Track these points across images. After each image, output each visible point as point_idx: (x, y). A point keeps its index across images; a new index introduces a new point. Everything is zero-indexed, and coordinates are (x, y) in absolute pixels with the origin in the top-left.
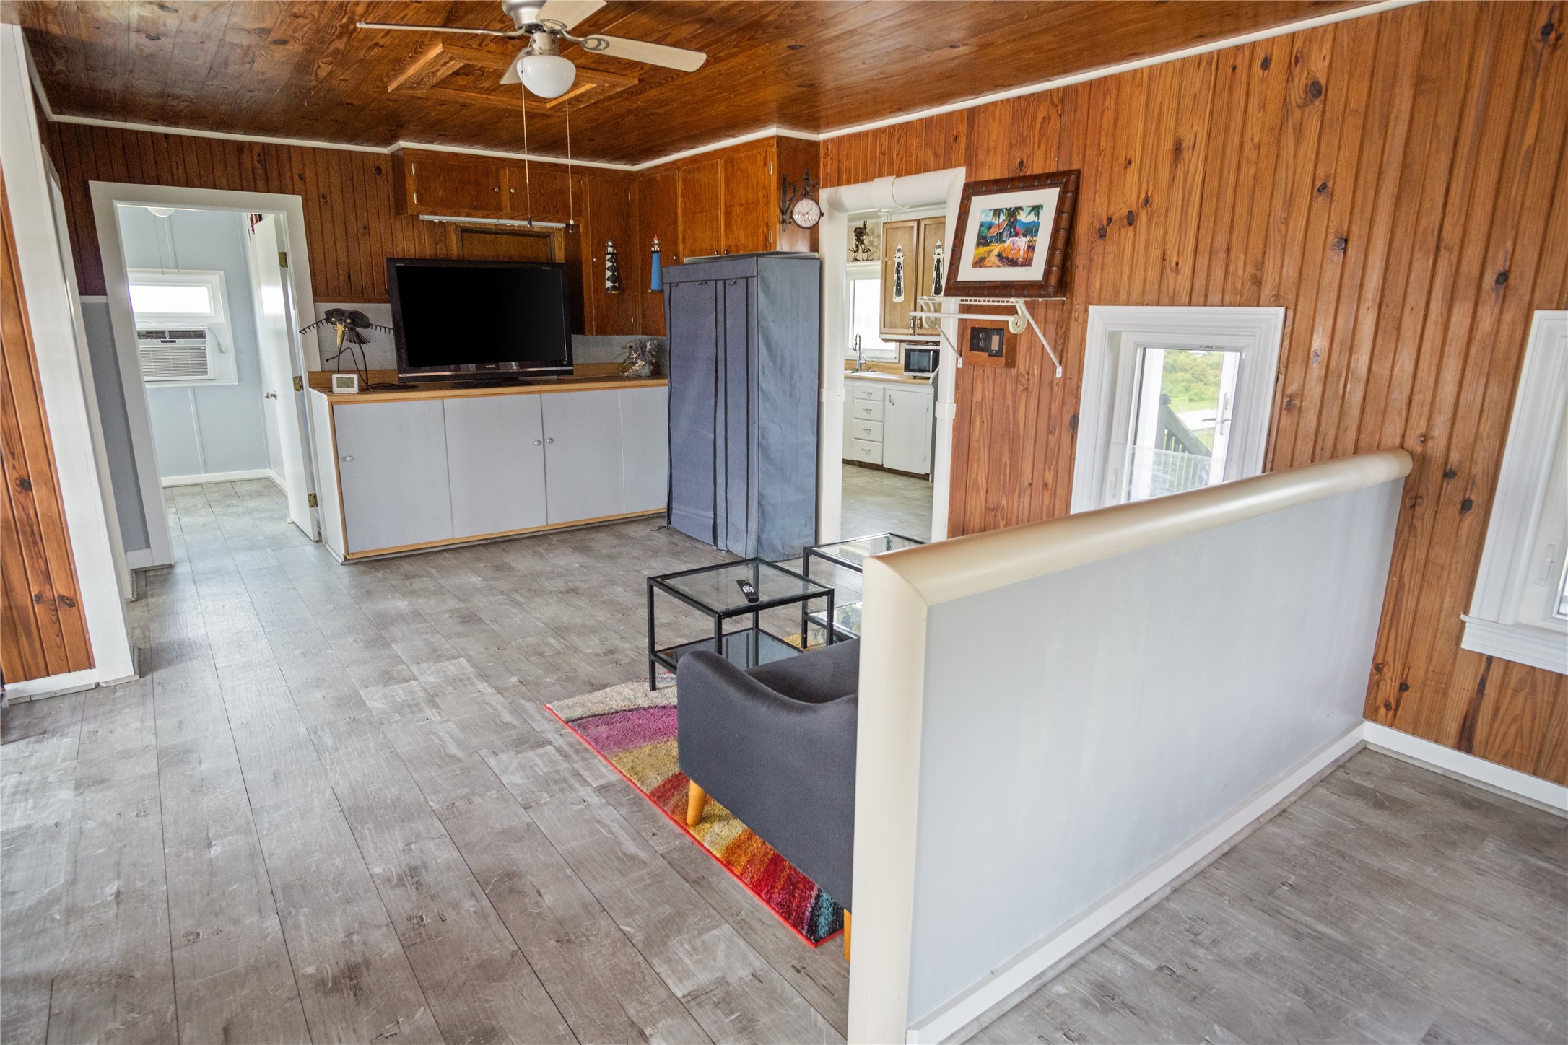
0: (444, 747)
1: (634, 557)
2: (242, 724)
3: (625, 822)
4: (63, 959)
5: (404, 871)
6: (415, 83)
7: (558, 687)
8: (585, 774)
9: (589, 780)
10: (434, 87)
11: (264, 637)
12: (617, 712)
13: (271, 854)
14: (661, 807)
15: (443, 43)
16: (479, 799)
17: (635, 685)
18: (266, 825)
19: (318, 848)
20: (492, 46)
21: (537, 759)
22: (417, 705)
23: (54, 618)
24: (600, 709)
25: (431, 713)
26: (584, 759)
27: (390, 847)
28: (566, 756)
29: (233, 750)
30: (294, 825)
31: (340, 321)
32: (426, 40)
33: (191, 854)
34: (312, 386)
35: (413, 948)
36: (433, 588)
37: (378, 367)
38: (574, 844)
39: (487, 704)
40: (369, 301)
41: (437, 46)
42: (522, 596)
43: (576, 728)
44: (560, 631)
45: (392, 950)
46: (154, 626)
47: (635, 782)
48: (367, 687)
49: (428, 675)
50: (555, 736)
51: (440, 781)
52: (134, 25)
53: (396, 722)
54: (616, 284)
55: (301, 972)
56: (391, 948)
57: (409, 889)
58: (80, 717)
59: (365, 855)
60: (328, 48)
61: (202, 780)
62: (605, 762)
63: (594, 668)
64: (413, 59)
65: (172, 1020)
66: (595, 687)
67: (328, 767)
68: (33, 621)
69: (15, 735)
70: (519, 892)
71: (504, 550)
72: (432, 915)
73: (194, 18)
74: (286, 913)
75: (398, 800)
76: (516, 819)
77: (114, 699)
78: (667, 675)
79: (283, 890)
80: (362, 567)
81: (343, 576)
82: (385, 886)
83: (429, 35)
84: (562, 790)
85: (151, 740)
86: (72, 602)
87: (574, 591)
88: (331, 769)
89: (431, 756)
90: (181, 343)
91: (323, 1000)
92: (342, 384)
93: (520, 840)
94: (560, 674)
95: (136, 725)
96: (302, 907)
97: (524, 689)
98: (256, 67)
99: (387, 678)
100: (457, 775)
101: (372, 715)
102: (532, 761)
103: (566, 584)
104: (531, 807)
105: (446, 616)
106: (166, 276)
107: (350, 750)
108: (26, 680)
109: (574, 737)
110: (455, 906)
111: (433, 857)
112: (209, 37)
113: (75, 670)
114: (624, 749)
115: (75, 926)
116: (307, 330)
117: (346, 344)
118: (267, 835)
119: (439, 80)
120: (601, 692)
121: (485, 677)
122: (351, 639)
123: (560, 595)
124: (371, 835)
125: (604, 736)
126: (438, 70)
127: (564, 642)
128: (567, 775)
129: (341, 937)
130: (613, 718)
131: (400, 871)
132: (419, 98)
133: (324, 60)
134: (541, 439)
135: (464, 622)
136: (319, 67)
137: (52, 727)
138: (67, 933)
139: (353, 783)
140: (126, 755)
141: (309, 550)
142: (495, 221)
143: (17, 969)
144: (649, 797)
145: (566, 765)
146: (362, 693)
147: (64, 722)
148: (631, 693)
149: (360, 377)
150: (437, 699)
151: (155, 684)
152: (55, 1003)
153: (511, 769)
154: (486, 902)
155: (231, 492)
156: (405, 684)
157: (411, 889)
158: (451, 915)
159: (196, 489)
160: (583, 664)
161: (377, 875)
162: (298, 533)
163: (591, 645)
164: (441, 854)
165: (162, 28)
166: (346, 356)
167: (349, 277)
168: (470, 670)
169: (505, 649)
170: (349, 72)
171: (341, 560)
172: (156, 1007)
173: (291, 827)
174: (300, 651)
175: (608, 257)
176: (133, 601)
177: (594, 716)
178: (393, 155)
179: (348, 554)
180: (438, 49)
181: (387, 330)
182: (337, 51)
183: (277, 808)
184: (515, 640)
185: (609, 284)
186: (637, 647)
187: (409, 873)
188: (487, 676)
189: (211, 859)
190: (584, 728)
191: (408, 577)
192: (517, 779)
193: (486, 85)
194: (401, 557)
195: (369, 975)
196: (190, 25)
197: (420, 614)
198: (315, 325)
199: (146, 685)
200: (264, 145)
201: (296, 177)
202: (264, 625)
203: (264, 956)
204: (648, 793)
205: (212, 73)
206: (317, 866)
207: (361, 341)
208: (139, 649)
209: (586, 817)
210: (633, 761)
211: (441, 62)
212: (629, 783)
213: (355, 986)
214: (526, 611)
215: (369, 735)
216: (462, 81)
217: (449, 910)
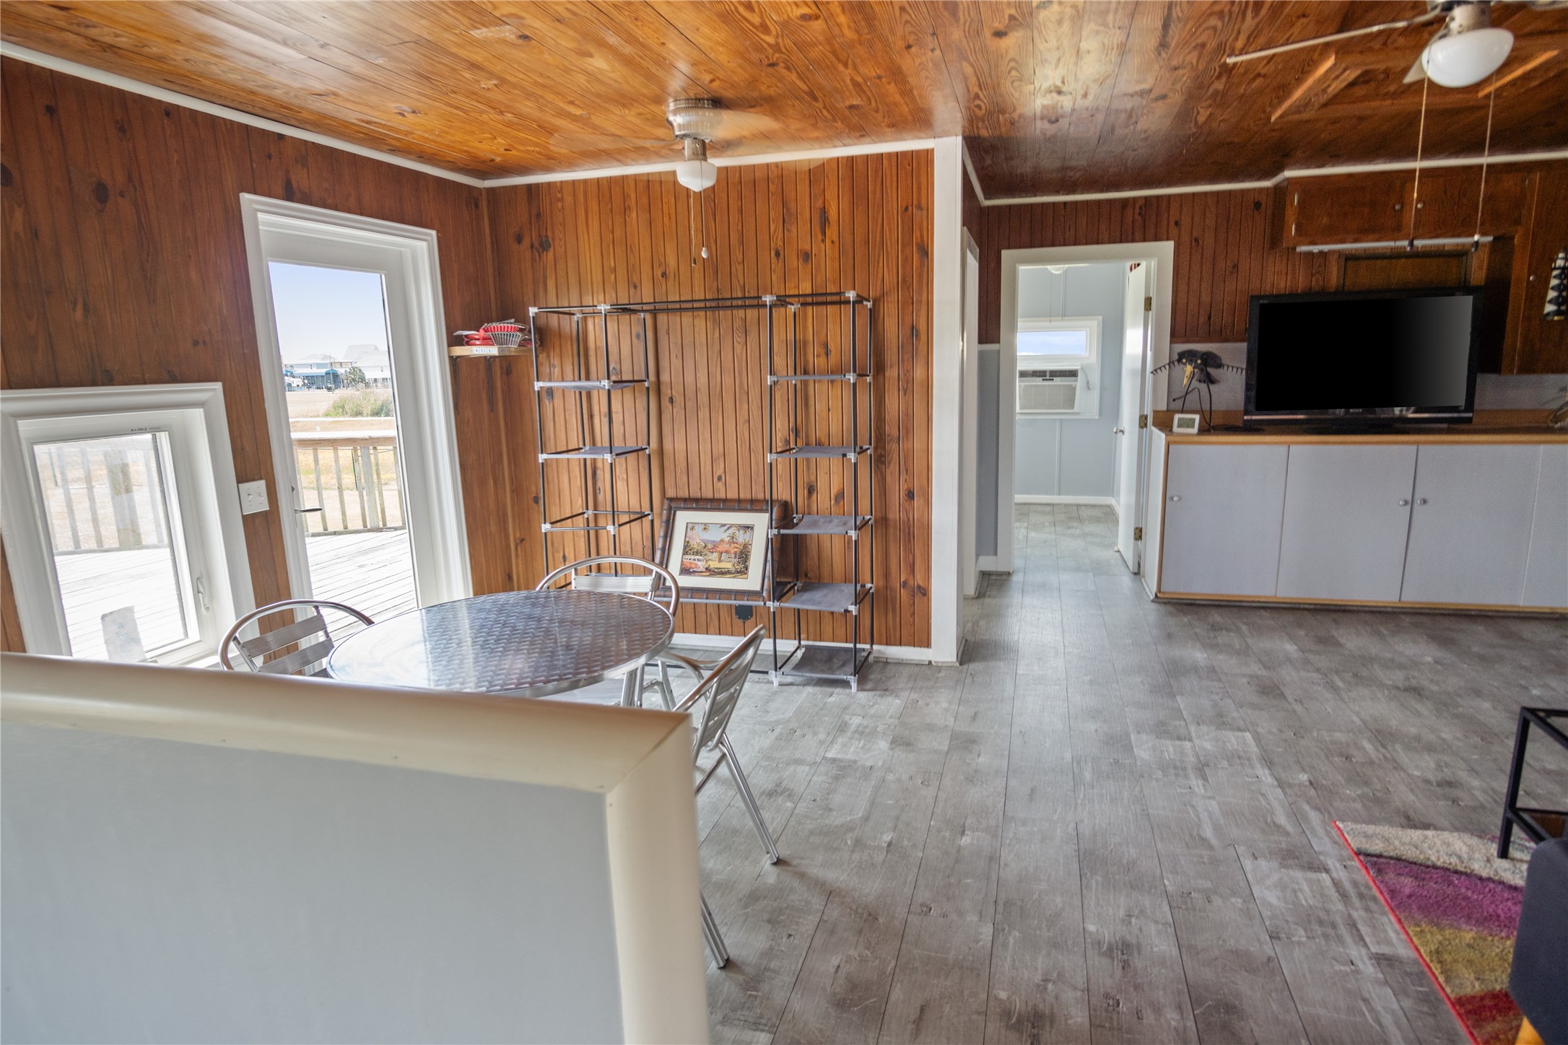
0: (1199, 826)
1: (1524, 667)
2: (1021, 732)
3: (1405, 1020)
4: (841, 879)
5: (1117, 942)
6: (1305, 104)
7: (1358, 806)
8: (1364, 929)
9: (1367, 940)
10: (1325, 105)
11: (1062, 655)
12: (1435, 867)
13: (1006, 865)
14: (1468, 1027)
15: (1337, 54)
16: (1220, 901)
17: (1474, 841)
18: (1011, 835)
19: (1046, 878)
20: (1401, 41)
21: (1305, 883)
22: (1184, 769)
23: (912, 602)
24: (1410, 853)
25: (1196, 783)
26: (1367, 910)
27: (1111, 910)
28: (1344, 896)
29: (1006, 753)
30: (1033, 846)
31: (1190, 362)
32: (1316, 56)
33: (948, 834)
34: (1154, 425)
35: (1099, 1030)
36: (1238, 646)
37: (1224, 408)
38: (1322, 1012)
39: (1262, 795)
40: (1226, 340)
41: (1329, 57)
42: (1342, 680)
43: (1368, 865)
44: (1383, 736)
45: (1079, 1020)
46: (982, 623)
47: (1437, 973)
48: (1139, 733)
49: (1205, 741)
50: (1338, 865)
51: (1183, 863)
52: (1038, 114)
53: (1157, 780)
54: (1563, 308)
55: (995, 992)
56: (1079, 1017)
57: (1115, 964)
58: (911, 686)
59: (1085, 906)
60: (1206, 92)
61: (976, 771)
62: (1397, 926)
63: (1417, 796)
64: (1299, 81)
65: (890, 973)
66: (1411, 822)
67: (1079, 801)
68: (898, 601)
69: (869, 685)
70: (1234, 1034)
71: (1335, 621)
72: (1130, 1005)
73: (1085, 96)
74: (1000, 927)
75: (1134, 863)
76: (1257, 944)
77: (937, 678)
78: (1527, 844)
79: (1005, 904)
80: (1170, 608)
81: (1152, 613)
82: (1093, 949)
83: (1318, 50)
84: (1326, 936)
85: (950, 722)
86: (924, 592)
87: (1417, 691)
88: (1081, 804)
89: (1182, 829)
90: (1058, 381)
91: (1003, 1032)
92: (1182, 424)
93: (1252, 971)
94: (1366, 789)
95: (945, 705)
96: (1014, 929)
97: (1313, 792)
98: (1139, 127)
99: (1162, 730)
100: (1204, 863)
101: (1136, 763)
102: (1298, 884)
103: (1407, 679)
104: (1279, 938)
105: (1245, 680)
106: (1053, 324)
107: (1104, 792)
108: (887, 644)
109: (1363, 876)
110: (1158, 1010)
111: (1150, 941)
112: (1097, 109)
113: (918, 646)
114: (1431, 922)
115: (856, 856)
116: (1159, 371)
117: (1195, 383)
118: (1009, 845)
119: (1330, 96)
120: (1419, 832)
121: (1269, 763)
122: (1138, 679)
123: (1394, 692)
124: (1097, 890)
125: (1407, 891)
126: (1329, 86)
127: (1383, 750)
128: (1339, 921)
129: (1038, 978)
130: (1427, 873)
131: (1113, 940)
132: (1307, 121)
133: (1203, 105)
134: (1409, 498)
135: (1263, 693)
136: (1198, 113)
137: (892, 688)
138: (850, 859)
139: (1097, 827)
140: (931, 728)
141: (1126, 581)
142: (1391, 244)
143: (815, 871)
144: (1453, 1004)
145: (1340, 907)
146: (1133, 737)
147: (901, 685)
148: (1465, 849)
149: (1203, 418)
150: (1207, 770)
151: (968, 674)
152: (827, 912)
153: (1268, 882)
154: (1191, 1024)
155: (1073, 515)
156: (1178, 743)
157: (1118, 964)
158: (1149, 1017)
159: (1048, 509)
160: (1402, 788)
161: (1091, 933)
162: (1120, 562)
163: (1423, 766)
164: (1160, 944)
165: (1060, 111)
166: (1192, 398)
167: (1209, 318)
168: (1254, 749)
169: (1303, 737)
170: (1229, 110)
171: (1152, 597)
172: (883, 956)
173: (1030, 847)
174: (1089, 678)
175: (1555, 273)
176: (973, 598)
177: (1398, 859)
178: (1277, 188)
179: (1160, 592)
180: (1330, 62)
181: (1239, 370)
182: (1216, 92)
183: (1024, 823)
184: (1319, 730)
185: (1549, 308)
186: (1493, 789)
187: (1120, 947)
188: (1271, 763)
189: (960, 846)
190: (1380, 871)
191: (1215, 628)
192: (1272, 897)
193: (1392, 88)
194: (1213, 605)
195: (1050, 1032)
196: (1081, 103)
197: (1216, 672)
198: (1167, 367)
199: (961, 672)
200: (1146, 198)
201: (1172, 223)
202: (1066, 644)
203: (971, 958)
204: (1452, 996)
205: (1101, 141)
206: (1039, 895)
207: (1210, 380)
208: (966, 640)
209: (1349, 986)
210: (1440, 943)
211: (1333, 76)
212: (1426, 969)
213: (1034, 1036)
214: (1342, 700)
215: (1127, 784)
216: (1360, 91)
217: (1149, 1011)
